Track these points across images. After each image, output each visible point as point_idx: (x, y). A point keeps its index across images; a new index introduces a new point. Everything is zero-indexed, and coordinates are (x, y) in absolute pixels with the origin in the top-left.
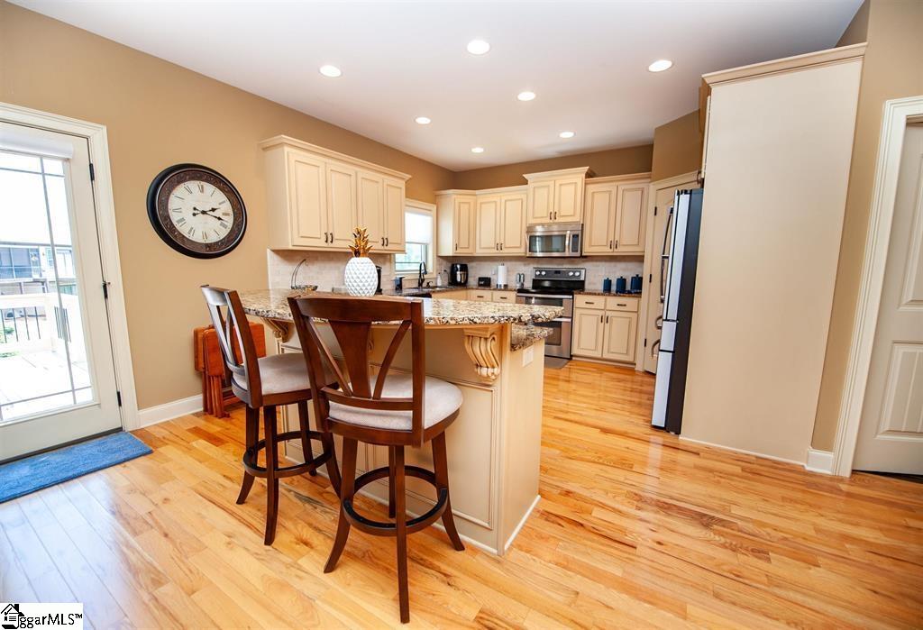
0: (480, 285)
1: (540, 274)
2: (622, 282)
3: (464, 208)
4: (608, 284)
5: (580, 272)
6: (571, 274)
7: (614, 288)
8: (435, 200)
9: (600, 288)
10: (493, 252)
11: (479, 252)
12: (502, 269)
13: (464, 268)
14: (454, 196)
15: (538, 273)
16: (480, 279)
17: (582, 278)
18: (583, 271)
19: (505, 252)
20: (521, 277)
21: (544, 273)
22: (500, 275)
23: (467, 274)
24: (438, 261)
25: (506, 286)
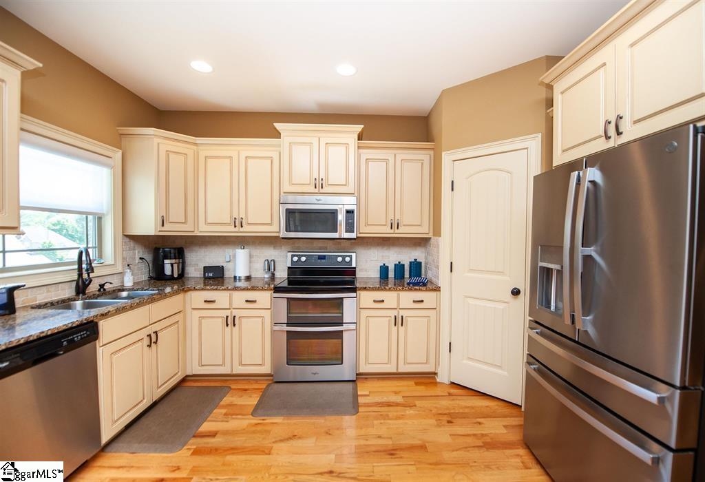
0: (206, 279)
1: (299, 260)
2: (399, 268)
3: (177, 162)
4: (384, 270)
5: (351, 257)
6: (340, 259)
7: (391, 274)
8: (117, 141)
9: (376, 274)
10: (229, 230)
11: (203, 230)
12: (241, 254)
13: (179, 254)
14: (157, 140)
15: (296, 259)
16: (206, 269)
17: (354, 265)
18: (354, 255)
19: (248, 230)
20: (270, 266)
21: (303, 259)
22: (240, 263)
23: (184, 263)
24: (124, 244)
25: (248, 278)
